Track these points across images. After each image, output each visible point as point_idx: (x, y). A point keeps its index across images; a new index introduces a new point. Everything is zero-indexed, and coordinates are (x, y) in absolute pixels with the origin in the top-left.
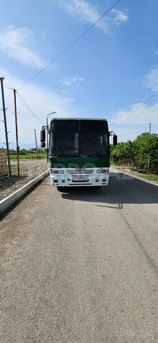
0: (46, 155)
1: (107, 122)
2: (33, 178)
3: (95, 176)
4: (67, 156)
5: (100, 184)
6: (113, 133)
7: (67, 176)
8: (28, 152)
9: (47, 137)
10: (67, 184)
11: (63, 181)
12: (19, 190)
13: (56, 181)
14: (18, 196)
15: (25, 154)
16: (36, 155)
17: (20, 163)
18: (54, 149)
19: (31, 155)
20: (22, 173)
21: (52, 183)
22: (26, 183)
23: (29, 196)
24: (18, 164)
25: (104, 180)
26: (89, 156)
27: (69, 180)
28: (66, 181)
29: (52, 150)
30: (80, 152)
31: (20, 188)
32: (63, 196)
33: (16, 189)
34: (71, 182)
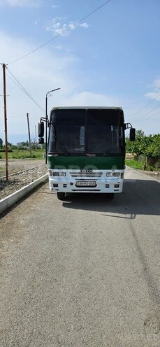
0: (44, 153)
1: (122, 111)
2: (26, 184)
3: (105, 181)
4: (69, 155)
5: (111, 190)
6: (129, 126)
7: (70, 179)
8: (15, 148)
9: (47, 130)
10: (69, 189)
11: (65, 186)
12: (10, 196)
13: (55, 185)
14: (10, 202)
15: (11, 151)
16: (28, 153)
17: (9, 163)
18: (54, 145)
19: (21, 153)
20: (11, 178)
21: (51, 188)
22: (17, 189)
23: (22, 204)
24: (7, 165)
25: (117, 186)
26: (97, 155)
27: (72, 184)
28: (69, 185)
29: (52, 148)
30: (87, 150)
31: (11, 194)
32: (64, 205)
33: (6, 195)
34: (74, 187)
